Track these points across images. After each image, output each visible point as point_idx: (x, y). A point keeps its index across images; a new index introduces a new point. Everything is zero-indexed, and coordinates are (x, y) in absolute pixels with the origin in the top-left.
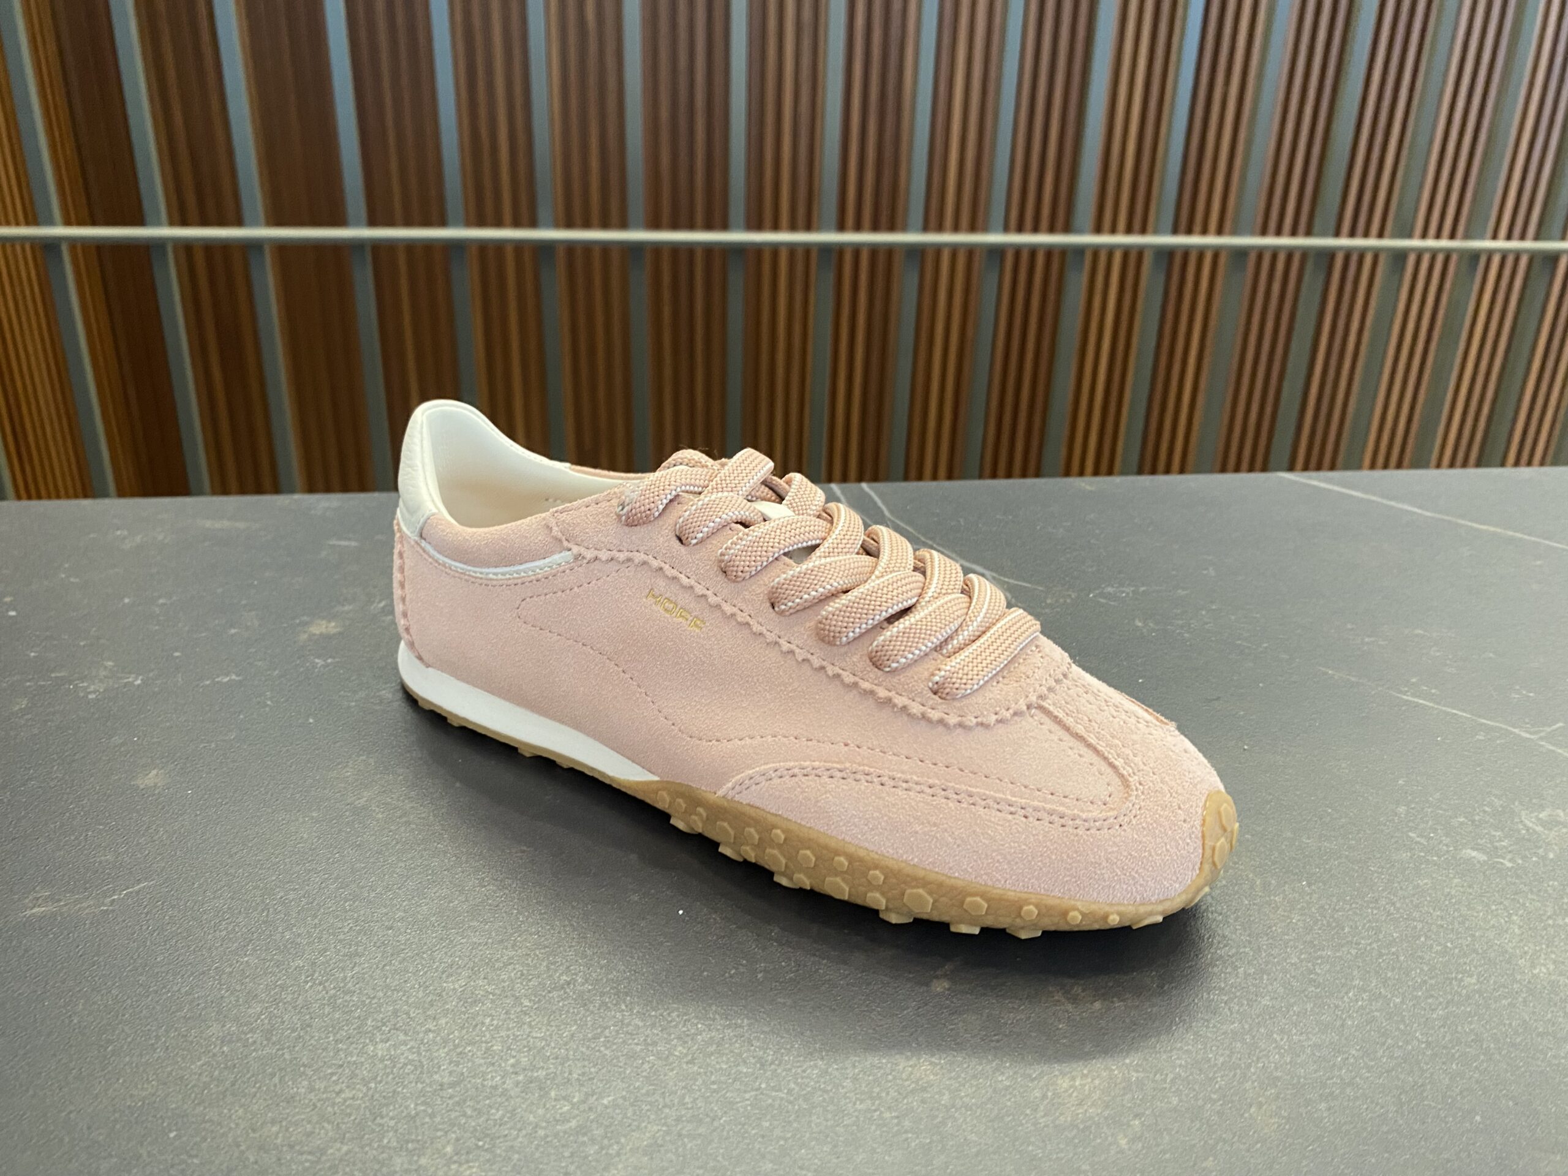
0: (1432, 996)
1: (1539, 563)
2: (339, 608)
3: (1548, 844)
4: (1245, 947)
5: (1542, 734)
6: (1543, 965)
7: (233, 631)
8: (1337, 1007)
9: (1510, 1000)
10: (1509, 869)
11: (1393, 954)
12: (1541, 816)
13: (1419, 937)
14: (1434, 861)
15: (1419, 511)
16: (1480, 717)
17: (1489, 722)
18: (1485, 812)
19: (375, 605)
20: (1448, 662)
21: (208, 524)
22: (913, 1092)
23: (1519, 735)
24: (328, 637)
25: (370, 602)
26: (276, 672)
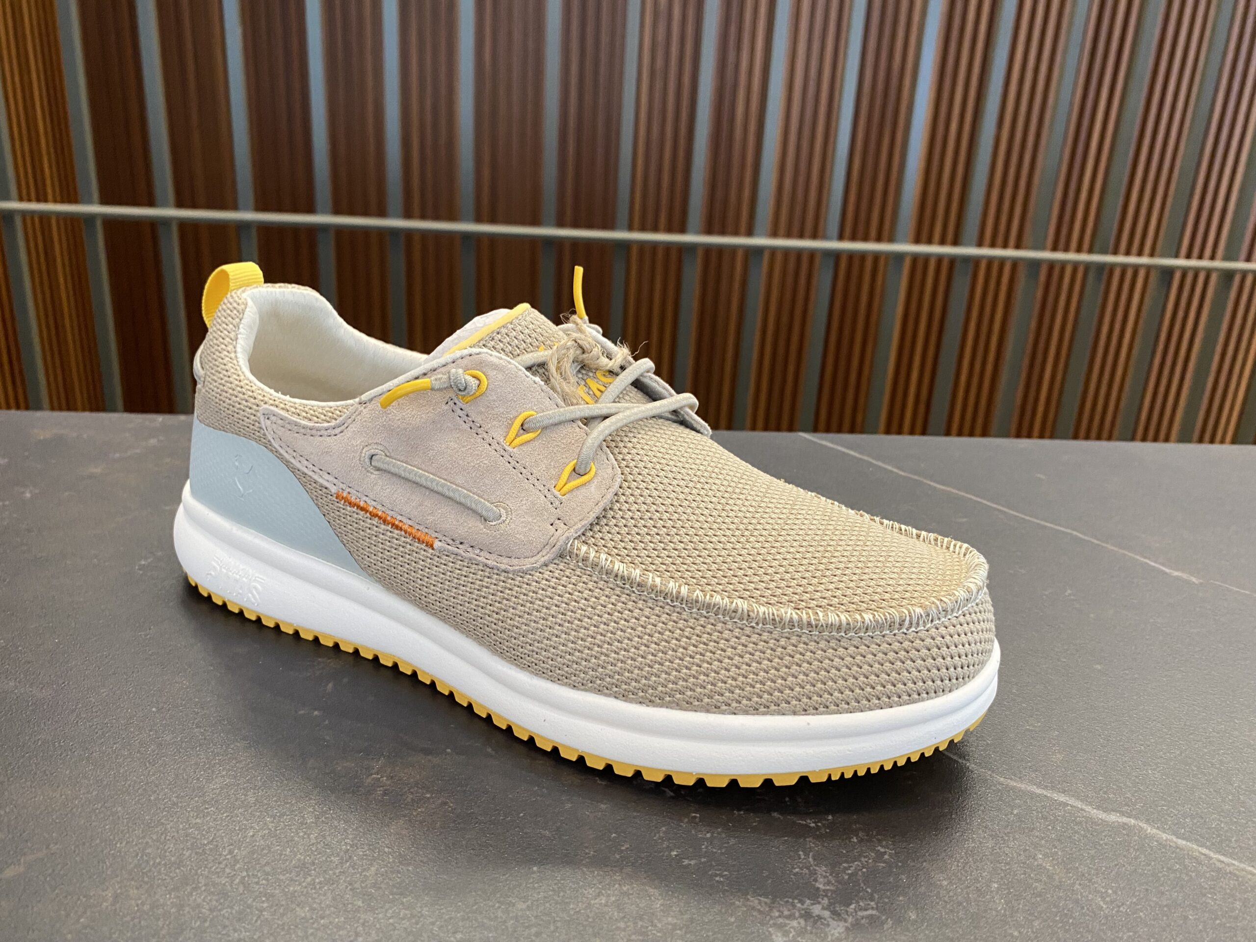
15: (896, 471)
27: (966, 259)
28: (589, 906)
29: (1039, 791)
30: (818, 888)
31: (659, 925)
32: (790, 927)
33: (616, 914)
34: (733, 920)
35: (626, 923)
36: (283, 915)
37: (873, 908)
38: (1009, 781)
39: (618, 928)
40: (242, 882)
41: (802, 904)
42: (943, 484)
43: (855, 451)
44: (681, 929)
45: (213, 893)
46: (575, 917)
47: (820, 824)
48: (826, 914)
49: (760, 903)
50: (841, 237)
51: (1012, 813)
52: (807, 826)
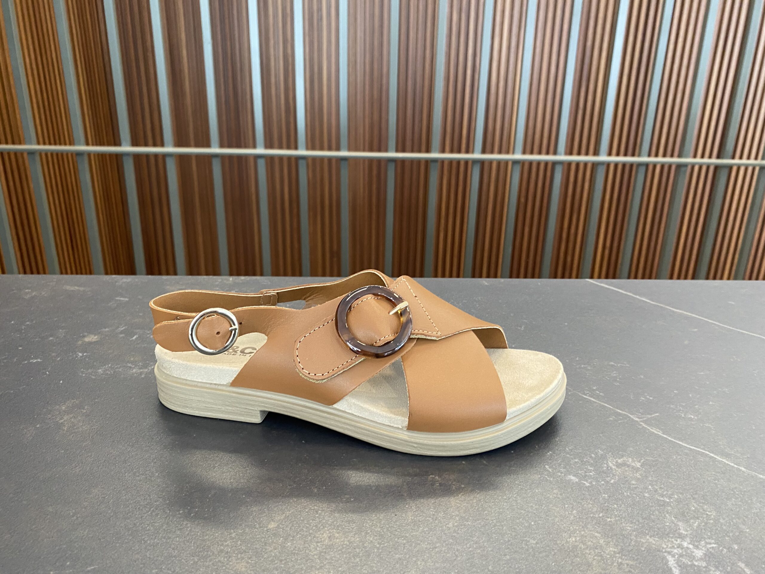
0: (509, 548)
1: (696, 330)
2: (104, 330)
3: (614, 475)
4: (430, 517)
5: (645, 419)
6: (575, 537)
7: (51, 338)
8: (457, 550)
9: (547, 553)
10: (586, 487)
11: (502, 526)
12: (619, 461)
13: (520, 518)
14: (550, 480)
15: (648, 301)
16: (617, 408)
17: (620, 412)
18: (591, 457)
19: (119, 329)
20: (618, 380)
21: (68, 288)
23: (633, 419)
24: (90, 343)
25: (118, 327)
26: (59, 359)
30: (682, 533)
31: (607, 552)
32: (675, 553)
33: (582, 546)
34: (643, 549)
35: (589, 550)
36: (415, 547)
37: (713, 543)
39: (586, 553)
41: (676, 541)
42: (677, 309)
43: (621, 289)
44: (619, 553)
45: (376, 536)
46: (562, 548)
47: (672, 500)
48: (691, 546)
49: (654, 540)
52: (664, 501)
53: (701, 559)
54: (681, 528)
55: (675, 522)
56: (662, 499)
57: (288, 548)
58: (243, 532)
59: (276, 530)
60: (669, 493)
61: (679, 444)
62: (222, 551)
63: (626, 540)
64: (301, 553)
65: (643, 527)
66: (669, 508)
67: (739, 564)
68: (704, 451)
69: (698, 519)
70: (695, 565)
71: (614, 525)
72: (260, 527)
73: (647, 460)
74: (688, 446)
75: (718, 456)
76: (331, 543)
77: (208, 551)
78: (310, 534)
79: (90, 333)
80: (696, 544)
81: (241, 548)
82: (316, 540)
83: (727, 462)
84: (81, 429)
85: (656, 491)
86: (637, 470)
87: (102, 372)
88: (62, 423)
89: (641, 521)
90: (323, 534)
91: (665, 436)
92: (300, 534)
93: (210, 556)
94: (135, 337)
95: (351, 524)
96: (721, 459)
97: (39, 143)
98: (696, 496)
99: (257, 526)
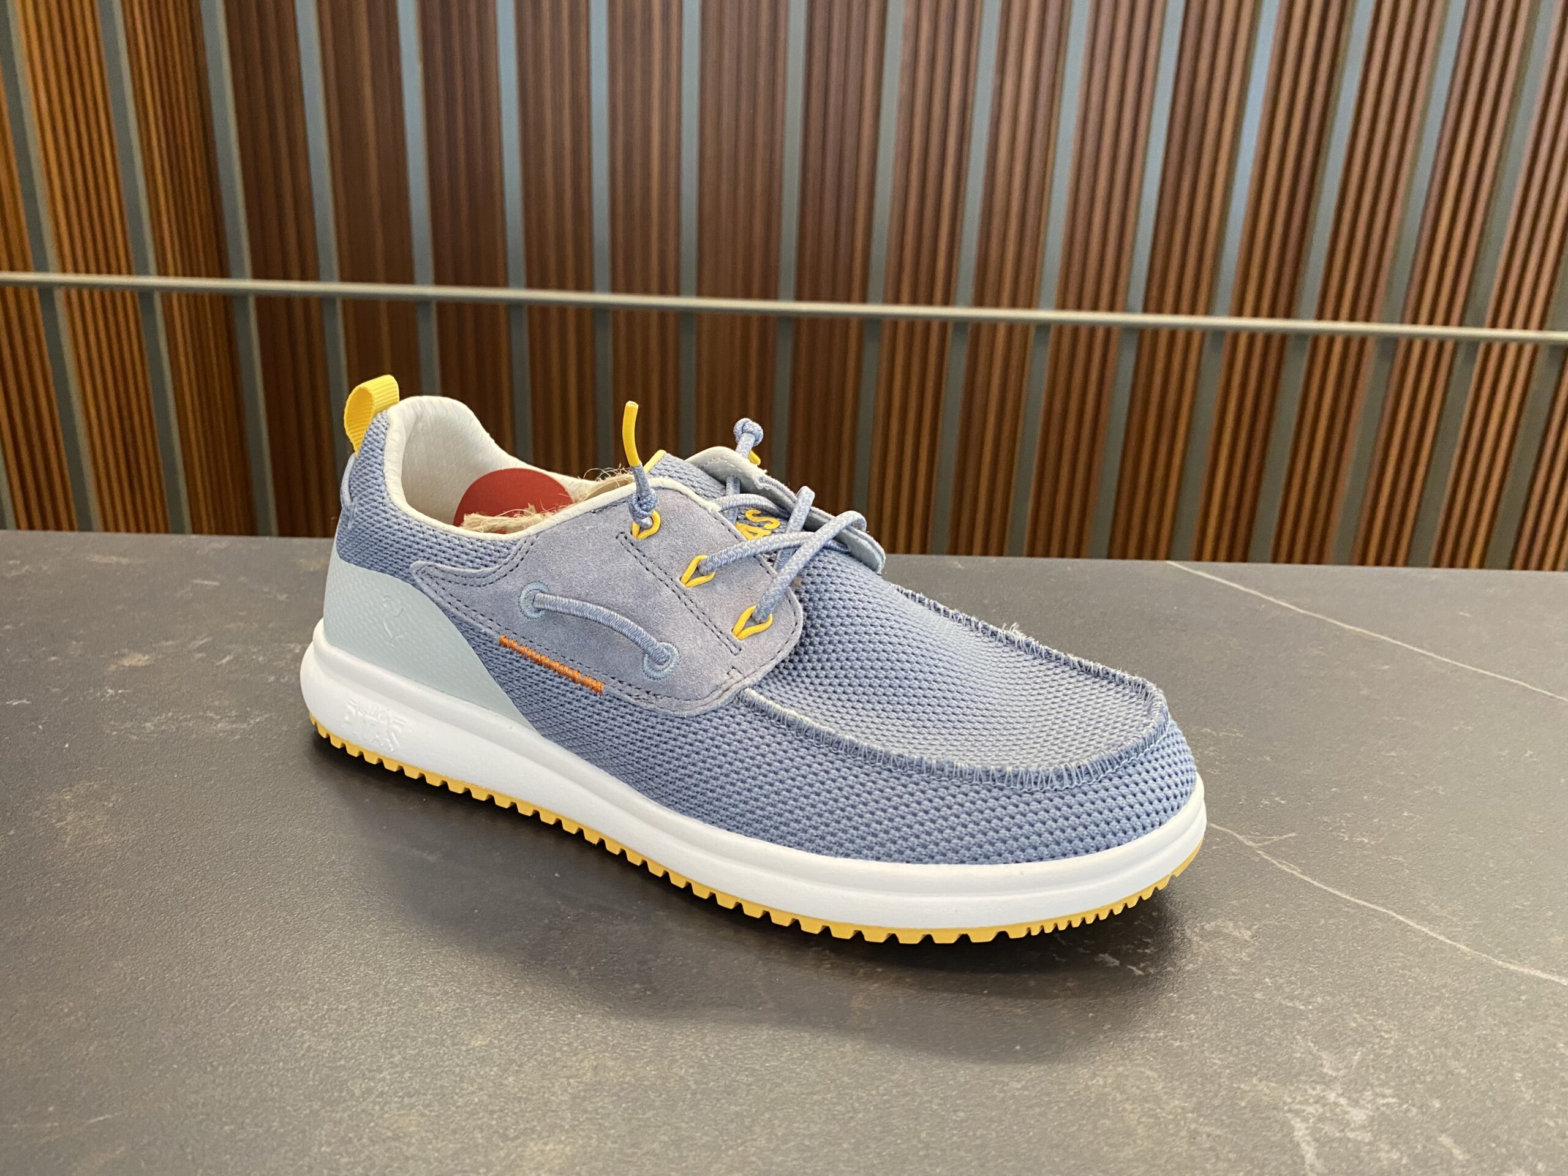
0: (965, 1097)
1: (1387, 667)
2: (164, 643)
5: (1266, 843)
6: (1105, 1077)
7: (53, 658)
8: (859, 1098)
9: (1043, 1109)
10: (1134, 977)
12: (1207, 927)
15: (1293, 607)
19: (196, 642)
20: (1217, 763)
21: (96, 558)
22: (384, 1141)
23: (1243, 844)
24: (134, 669)
25: (194, 638)
26: (66, 699)
27: (1301, 335)
28: (1087, 1088)
29: (1545, 976)
30: (1326, 1074)
31: (1167, 1108)
32: (1308, 1114)
33: (1118, 1095)
34: (1243, 1104)
35: (1131, 1104)
36: (771, 1090)
37: (1390, 1096)
38: (1508, 965)
39: (1124, 1110)
40: (717, 1056)
41: (1314, 1089)
42: (1351, 624)
43: (1238, 584)
44: (1192, 1112)
45: (692, 1067)
46: (1075, 1098)
47: (1310, 1007)
48: (1343, 1101)
49: (1268, 1087)
50: (1146, 310)
51: (1519, 1000)
52: (1294, 1008)
53: (1363, 1127)
54: (1325, 1062)
55: (1315, 1051)
56: (1290, 1004)
57: (509, 1089)
58: (417, 1054)
59: (486, 1051)
60: (1307, 992)
61: (1334, 895)
62: (369, 1091)
63: (1208, 1087)
64: (534, 1098)
65: (1246, 1059)
66: (1305, 1023)
67: (1441, 1139)
68: (1385, 910)
69: (1361, 1044)
70: (1349, 1139)
71: (1186, 1053)
72: (454, 1044)
73: (1265, 925)
74: (1352, 899)
75: (1412, 918)
76: (598, 1078)
77: (341, 1092)
78: (557, 1060)
79: (136, 648)
80: (1354, 1096)
81: (412, 1084)
82: (568, 1073)
83: (1431, 934)
84: (99, 841)
85: (1279, 988)
86: (1245, 944)
87: (153, 728)
88: (61, 828)
89: (1243, 1049)
90: (582, 1061)
91: (1306, 878)
92: (536, 1060)
93: (345, 1101)
94: (228, 658)
95: (642, 1042)
96: (1419, 927)
97: (64, 270)
98: (1363, 1001)
99: (449, 1042)
